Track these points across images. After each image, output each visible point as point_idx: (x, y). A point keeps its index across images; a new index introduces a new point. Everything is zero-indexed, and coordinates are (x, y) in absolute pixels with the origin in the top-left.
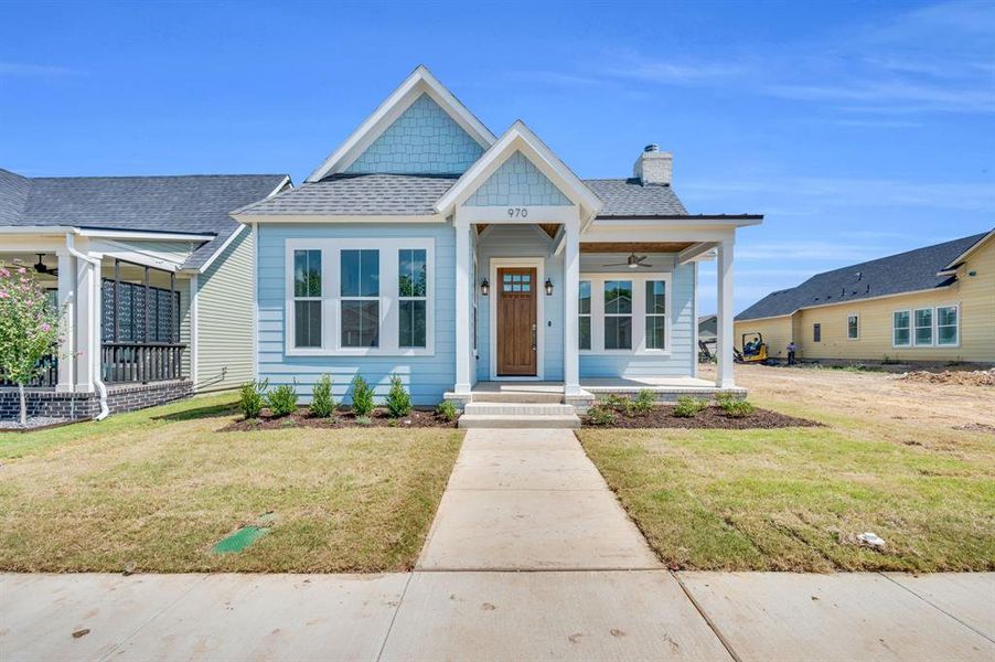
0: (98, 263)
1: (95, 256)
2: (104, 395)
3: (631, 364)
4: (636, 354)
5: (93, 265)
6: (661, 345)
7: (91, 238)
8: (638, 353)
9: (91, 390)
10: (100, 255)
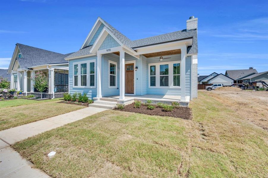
0: (53, 70)
1: (53, 69)
2: (54, 95)
3: (168, 91)
4: (170, 88)
5: (52, 70)
6: (179, 85)
7: (52, 66)
8: (171, 87)
9: (52, 94)
10: (54, 69)
